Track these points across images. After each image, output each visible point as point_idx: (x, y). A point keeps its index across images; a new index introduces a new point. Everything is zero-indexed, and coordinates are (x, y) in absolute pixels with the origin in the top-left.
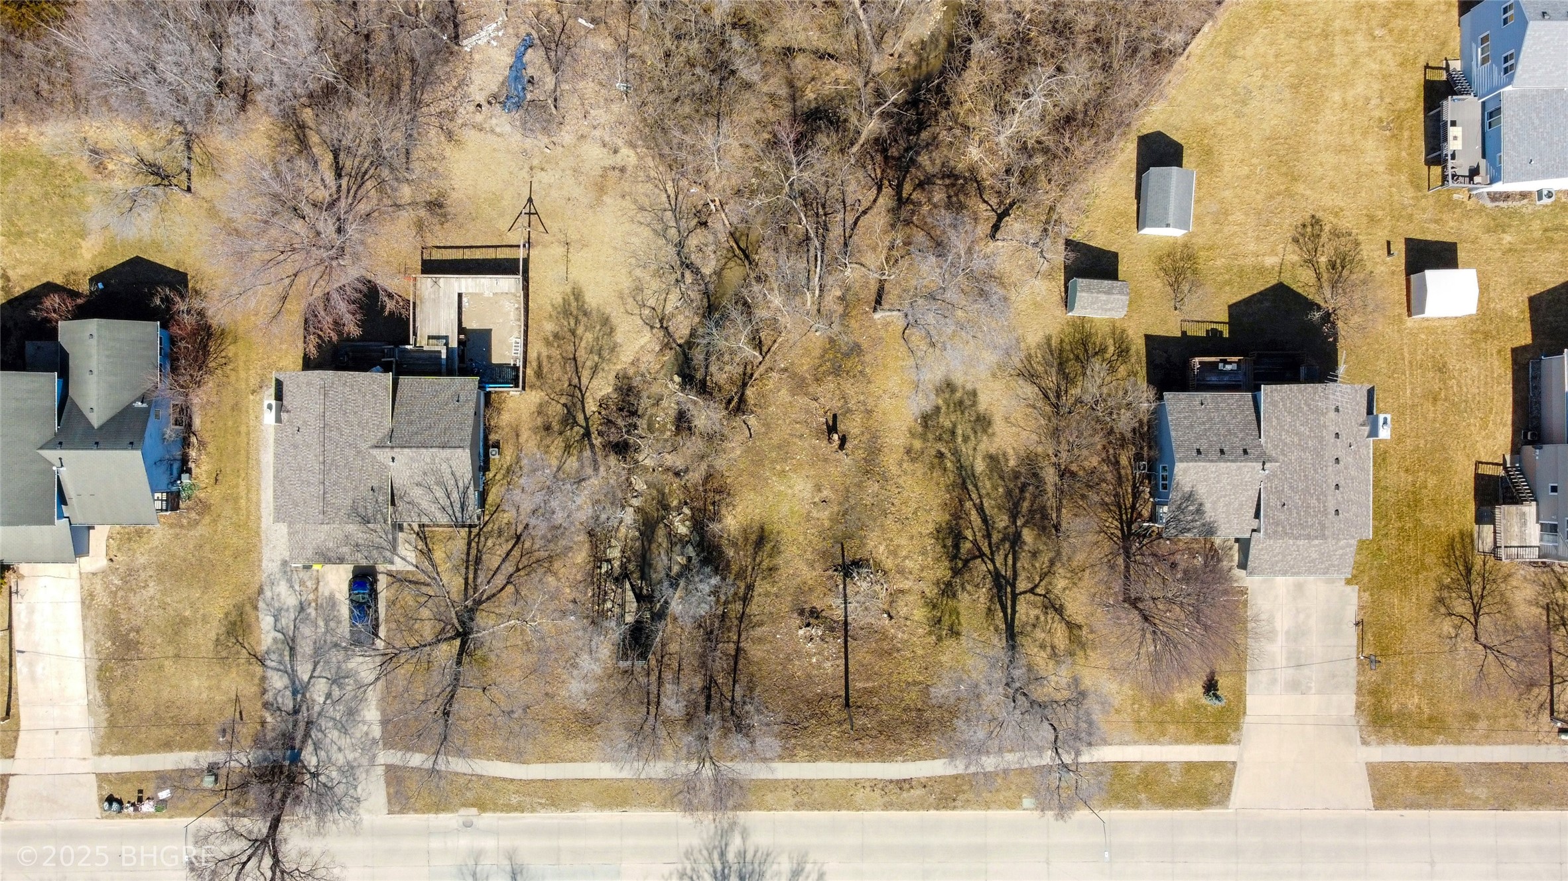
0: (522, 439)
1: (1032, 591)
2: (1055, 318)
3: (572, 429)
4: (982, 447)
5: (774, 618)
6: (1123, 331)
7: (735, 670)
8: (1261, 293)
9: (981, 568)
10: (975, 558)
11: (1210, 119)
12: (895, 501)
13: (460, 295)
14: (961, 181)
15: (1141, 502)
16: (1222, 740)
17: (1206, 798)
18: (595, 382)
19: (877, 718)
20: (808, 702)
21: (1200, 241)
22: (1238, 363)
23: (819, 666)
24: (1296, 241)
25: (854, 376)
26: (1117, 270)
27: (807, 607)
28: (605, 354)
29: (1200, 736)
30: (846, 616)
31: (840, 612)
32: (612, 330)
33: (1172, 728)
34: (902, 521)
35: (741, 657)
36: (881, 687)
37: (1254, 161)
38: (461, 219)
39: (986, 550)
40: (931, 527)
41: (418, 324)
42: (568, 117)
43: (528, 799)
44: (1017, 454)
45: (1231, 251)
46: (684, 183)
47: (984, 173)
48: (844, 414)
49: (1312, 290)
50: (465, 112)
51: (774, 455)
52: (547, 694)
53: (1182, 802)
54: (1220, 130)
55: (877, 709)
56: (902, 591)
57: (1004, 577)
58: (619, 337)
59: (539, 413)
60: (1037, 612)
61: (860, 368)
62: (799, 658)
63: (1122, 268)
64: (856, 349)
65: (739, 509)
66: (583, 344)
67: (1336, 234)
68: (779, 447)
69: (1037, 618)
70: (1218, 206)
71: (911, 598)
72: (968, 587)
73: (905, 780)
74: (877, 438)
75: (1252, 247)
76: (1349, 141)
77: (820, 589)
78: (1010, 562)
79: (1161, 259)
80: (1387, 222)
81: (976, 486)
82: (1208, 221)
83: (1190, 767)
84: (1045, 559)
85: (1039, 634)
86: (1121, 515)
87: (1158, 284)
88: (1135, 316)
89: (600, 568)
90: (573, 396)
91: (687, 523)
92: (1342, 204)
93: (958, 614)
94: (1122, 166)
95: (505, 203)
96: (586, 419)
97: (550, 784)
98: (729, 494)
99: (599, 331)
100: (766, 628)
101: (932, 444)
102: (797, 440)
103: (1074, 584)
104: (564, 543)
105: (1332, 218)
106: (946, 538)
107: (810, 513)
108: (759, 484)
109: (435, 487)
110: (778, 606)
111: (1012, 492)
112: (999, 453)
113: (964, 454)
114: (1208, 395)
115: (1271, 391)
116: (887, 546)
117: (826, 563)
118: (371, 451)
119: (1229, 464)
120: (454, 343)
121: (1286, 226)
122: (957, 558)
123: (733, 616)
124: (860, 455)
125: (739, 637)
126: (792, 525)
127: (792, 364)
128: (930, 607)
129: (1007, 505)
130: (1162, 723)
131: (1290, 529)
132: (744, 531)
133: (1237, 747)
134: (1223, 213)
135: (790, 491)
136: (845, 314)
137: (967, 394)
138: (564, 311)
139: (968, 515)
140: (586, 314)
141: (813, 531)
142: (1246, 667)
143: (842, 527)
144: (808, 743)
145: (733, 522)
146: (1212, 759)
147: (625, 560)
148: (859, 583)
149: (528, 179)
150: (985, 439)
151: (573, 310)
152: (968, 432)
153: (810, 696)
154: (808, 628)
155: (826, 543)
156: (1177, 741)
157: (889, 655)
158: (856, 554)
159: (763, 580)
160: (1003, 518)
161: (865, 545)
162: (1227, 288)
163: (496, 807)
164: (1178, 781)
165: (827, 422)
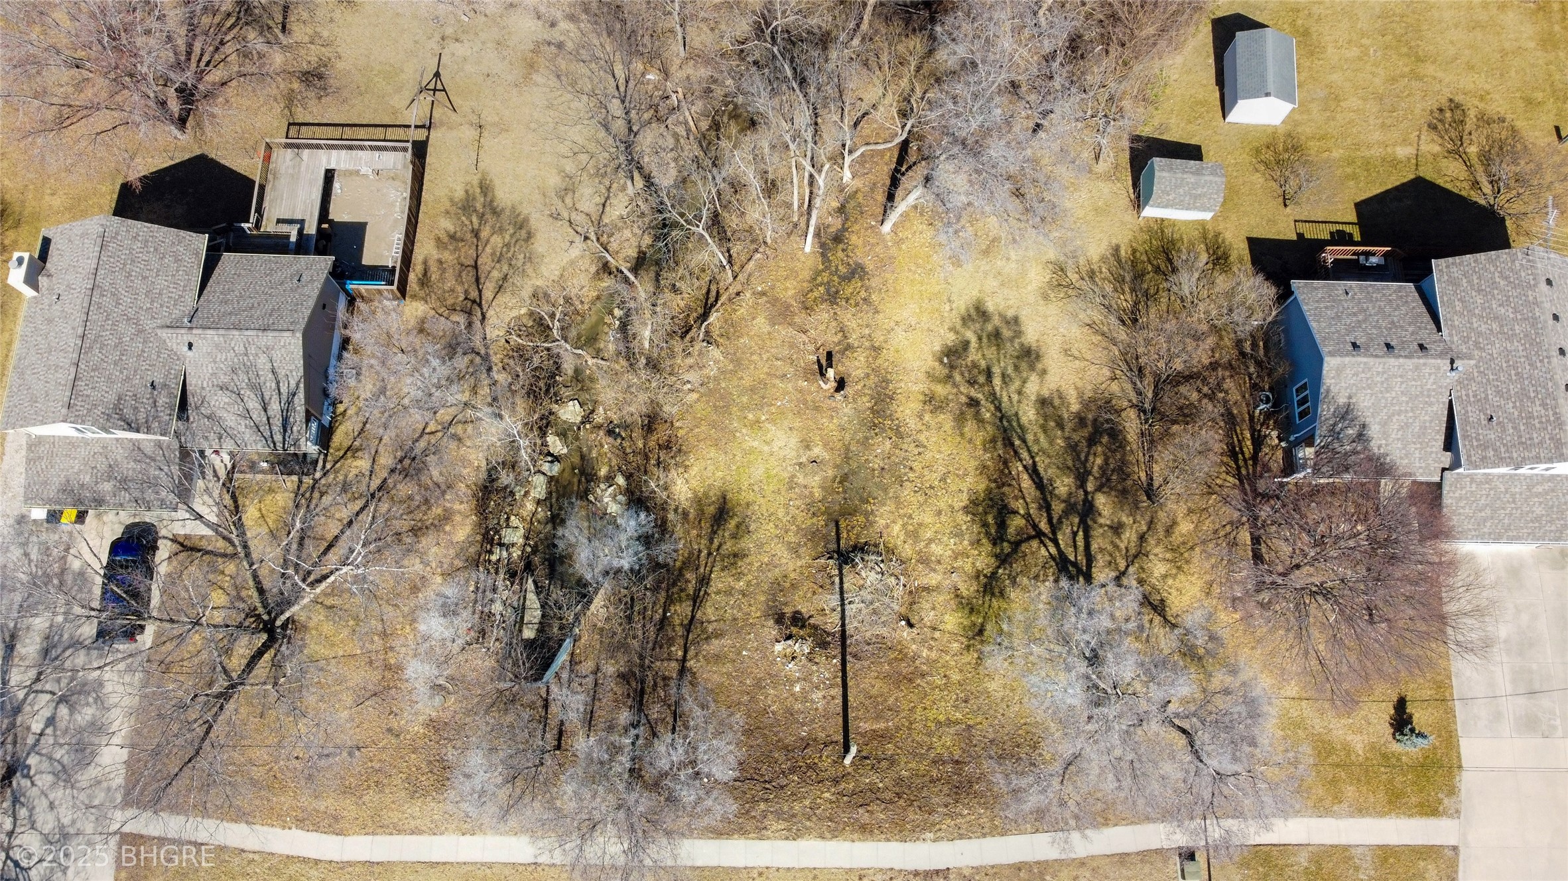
2: (1123, 223)
4: (1033, 387)
5: (739, 627)
6: (1217, 235)
8: (1396, 188)
9: (1039, 552)
10: (1030, 538)
12: (914, 465)
13: (329, 176)
15: (1265, 450)
16: (1431, 810)
18: (501, 299)
19: (893, 774)
20: (786, 748)
21: (1306, 130)
22: (1386, 255)
23: (804, 697)
24: (1432, 127)
25: (857, 305)
26: (1201, 155)
27: (788, 610)
28: (518, 264)
29: (1395, 803)
30: (843, 625)
31: (836, 618)
32: (530, 236)
33: (1350, 791)
34: (926, 492)
35: (685, 682)
36: (898, 729)
38: (345, 94)
39: (1044, 526)
40: (962, 500)
41: (266, 204)
44: (1081, 395)
45: (1349, 140)
46: (638, 66)
48: (843, 352)
49: (1466, 185)
51: (745, 399)
52: (390, 730)
54: (1316, 10)
55: (892, 762)
56: (927, 589)
57: (1075, 564)
58: (540, 245)
61: (863, 294)
62: (775, 684)
63: (1207, 150)
64: (857, 272)
65: (694, 471)
66: (488, 250)
67: (1484, 120)
68: (753, 390)
71: (941, 599)
72: (1022, 581)
73: (937, 872)
74: (887, 382)
75: (1377, 136)
76: (1482, 16)
77: (808, 585)
78: (1081, 544)
79: (1258, 151)
80: (1550, 104)
82: (1315, 108)
83: (1386, 854)
84: (1129, 536)
86: (1238, 468)
87: (1258, 179)
88: (1234, 217)
89: (490, 552)
91: (620, 497)
92: (1487, 87)
93: (1008, 618)
94: (1196, 51)
95: (402, 76)
96: (487, 347)
97: (376, 869)
98: (680, 451)
99: (512, 236)
100: (726, 641)
101: (962, 389)
102: (777, 381)
103: (1179, 568)
104: (439, 511)
105: (1476, 102)
106: (986, 513)
107: (793, 476)
108: (723, 438)
109: (246, 393)
110: (746, 609)
111: (1077, 445)
112: (1055, 395)
113: (1005, 399)
114: (1353, 283)
115: (1447, 267)
116: (904, 525)
117: (815, 547)
118: (159, 332)
119: (1401, 360)
120: (311, 229)
121: (1417, 111)
122: (1003, 540)
123: (677, 622)
124: (865, 402)
125: (686, 652)
126: (768, 493)
127: (773, 288)
128: (967, 611)
129: (1070, 463)
130: (1334, 782)
131: (1507, 451)
132: (699, 501)
133: (1456, 821)
134: (1334, 99)
135: (766, 448)
136: (845, 229)
137: (1008, 323)
138: (467, 206)
139: (1018, 480)
140: (496, 212)
141: (798, 503)
142: (1452, 694)
143: (839, 498)
144: (786, 809)
145: (685, 489)
146: (1420, 843)
147: (529, 549)
148: (863, 574)
149: (437, 50)
150: (1034, 377)
151: (479, 206)
152: (1010, 371)
153: (789, 740)
154: (790, 642)
155: (815, 520)
156: (1360, 811)
157: (910, 681)
158: (858, 535)
159: (722, 570)
160: (1066, 481)
161: (872, 524)
162: (1351, 183)
164: (1371, 878)
165: (818, 361)
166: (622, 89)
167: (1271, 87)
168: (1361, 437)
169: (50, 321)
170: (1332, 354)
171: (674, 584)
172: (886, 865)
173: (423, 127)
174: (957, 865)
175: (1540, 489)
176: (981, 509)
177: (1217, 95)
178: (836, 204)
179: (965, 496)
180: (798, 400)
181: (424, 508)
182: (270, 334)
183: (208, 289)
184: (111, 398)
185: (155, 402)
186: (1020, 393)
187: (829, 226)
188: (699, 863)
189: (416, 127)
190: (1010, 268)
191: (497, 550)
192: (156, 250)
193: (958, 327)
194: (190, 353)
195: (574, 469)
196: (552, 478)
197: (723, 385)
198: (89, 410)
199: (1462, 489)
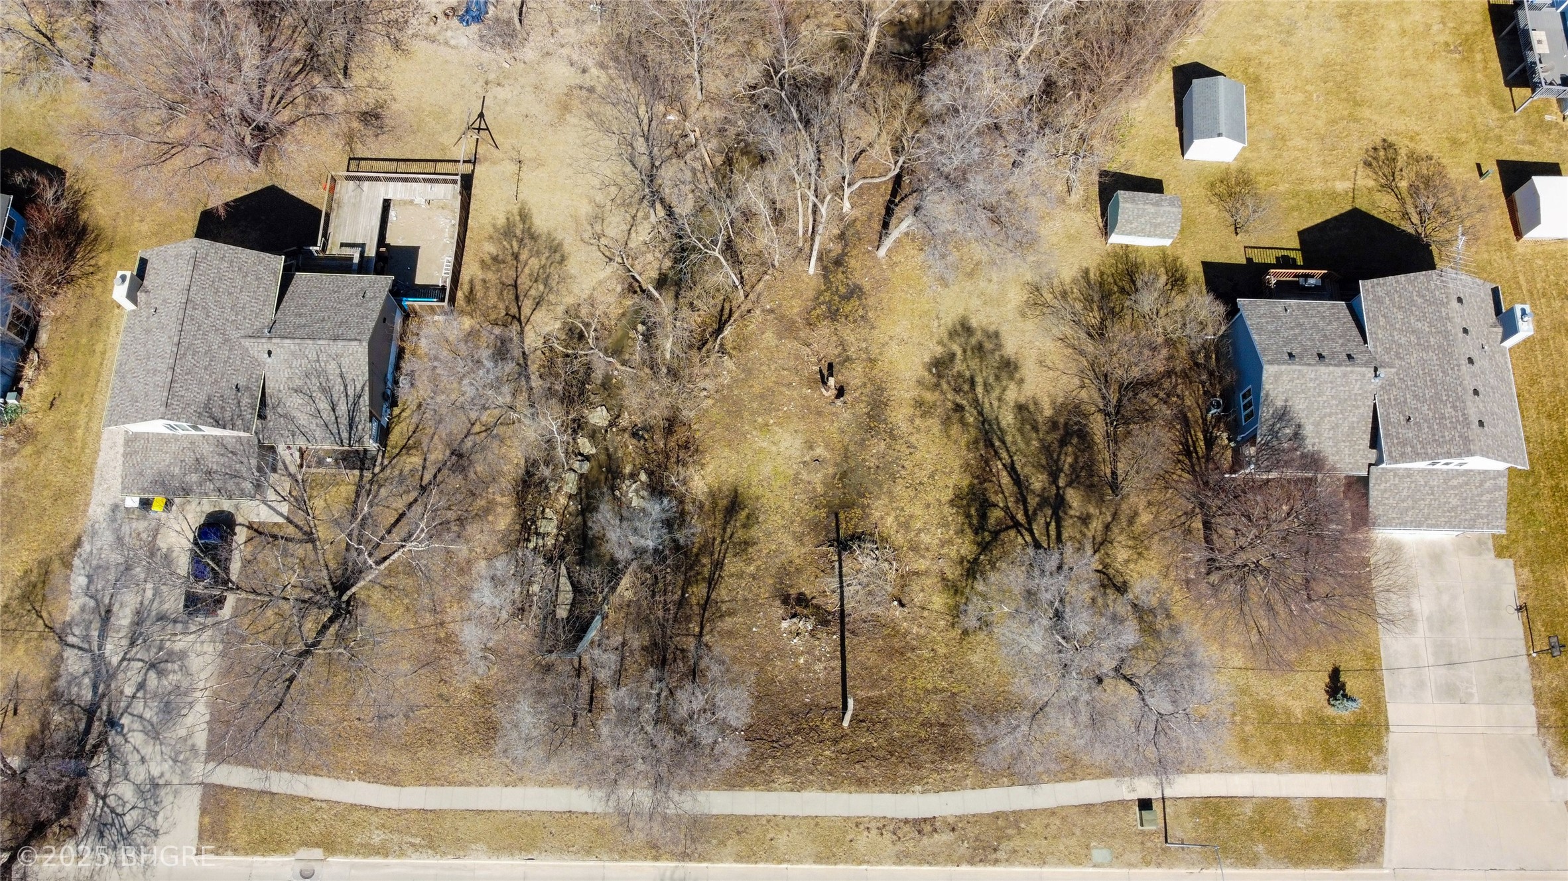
2: (1093, 249)
4: (1012, 394)
5: (750, 606)
6: (1176, 259)
8: (1335, 219)
10: (1008, 528)
11: (1252, 49)
12: (906, 464)
13: (387, 204)
15: (1216, 449)
16: (1361, 766)
17: (1349, 852)
18: (538, 316)
19: (886, 735)
20: (793, 715)
21: (1256, 166)
22: (1323, 277)
23: (808, 668)
24: (1368, 164)
25: (855, 321)
26: (1161, 187)
27: (793, 592)
28: (553, 284)
29: (1329, 760)
30: (842, 605)
31: (836, 598)
32: (563, 259)
33: (1290, 750)
34: (916, 488)
36: (890, 696)
37: (1309, 87)
38: (399, 132)
39: (1020, 517)
40: (949, 494)
41: (331, 230)
42: (533, 33)
43: (396, 837)
44: (1053, 403)
45: (1294, 176)
46: (660, 108)
48: (842, 363)
49: (1397, 215)
50: (418, 24)
51: (755, 405)
52: (440, 696)
53: (1316, 857)
54: (1266, 59)
55: (886, 724)
56: (917, 573)
58: (572, 267)
61: (861, 312)
62: (781, 657)
63: (1167, 184)
64: (855, 292)
65: (709, 468)
66: (527, 271)
67: (1414, 158)
68: (762, 396)
70: (1273, 132)
71: (928, 581)
73: (925, 820)
74: (882, 390)
75: (1318, 172)
76: (1413, 65)
77: (811, 570)
78: (1053, 533)
79: (1213, 185)
80: (1473, 145)
82: (1264, 146)
83: (1321, 805)
84: (1096, 525)
86: (1193, 466)
87: (1212, 210)
88: (1190, 244)
89: (528, 540)
91: (642, 493)
92: (1417, 128)
94: (1158, 95)
95: (451, 117)
96: (525, 356)
97: (430, 816)
98: (697, 450)
99: (547, 258)
100: (738, 619)
101: (949, 396)
102: (784, 389)
103: (1139, 554)
104: (483, 503)
105: (1407, 142)
106: (969, 506)
107: (798, 473)
108: (735, 439)
109: (318, 395)
110: (755, 591)
111: (1050, 446)
112: (1031, 402)
113: (987, 405)
114: (1293, 302)
115: (1373, 287)
116: (896, 517)
117: (817, 536)
118: (242, 341)
119: (1331, 368)
120: (371, 252)
121: (1354, 150)
122: (984, 530)
123: (694, 601)
124: (862, 408)
125: (702, 628)
126: (776, 488)
127: (780, 306)
128: (952, 592)
129: (1044, 462)
130: (1276, 742)
131: (1423, 447)
132: (712, 494)
133: (1384, 777)
134: (1280, 138)
135: (774, 448)
136: (844, 254)
137: (989, 337)
138: (507, 232)
139: (998, 477)
140: (533, 238)
141: (802, 497)
142: (1380, 665)
143: (839, 493)
144: (791, 764)
145: (701, 484)
146: (1351, 795)
147: (561, 539)
148: (860, 559)
149: (481, 93)
150: (1012, 386)
151: (518, 233)
152: (991, 380)
153: (794, 706)
154: (795, 620)
155: (817, 512)
156: (1299, 767)
157: (902, 654)
158: (856, 526)
159: (735, 556)
160: (1041, 477)
161: (868, 516)
162: (1296, 214)
163: (350, 849)
164: (1308, 826)
165: (821, 371)
166: (646, 129)
167: (1223, 129)
168: (1297, 436)
169: (148, 331)
170: (1270, 363)
171: (691, 568)
172: (879, 814)
173: (469, 161)
174: (943, 814)
175: (1455, 482)
176: (965, 502)
177: (1177, 134)
178: (836, 232)
179: (950, 491)
180: (803, 407)
181: (470, 500)
182: (340, 343)
183: (284, 303)
184: (202, 398)
185: (239, 402)
186: (1000, 399)
187: (830, 251)
188: (715, 812)
189: (465, 162)
190: (992, 289)
191: (534, 539)
192: (240, 269)
193: (946, 340)
194: (269, 360)
195: (601, 467)
196: (582, 475)
197: (736, 392)
198: (184, 409)
199: (1386, 482)
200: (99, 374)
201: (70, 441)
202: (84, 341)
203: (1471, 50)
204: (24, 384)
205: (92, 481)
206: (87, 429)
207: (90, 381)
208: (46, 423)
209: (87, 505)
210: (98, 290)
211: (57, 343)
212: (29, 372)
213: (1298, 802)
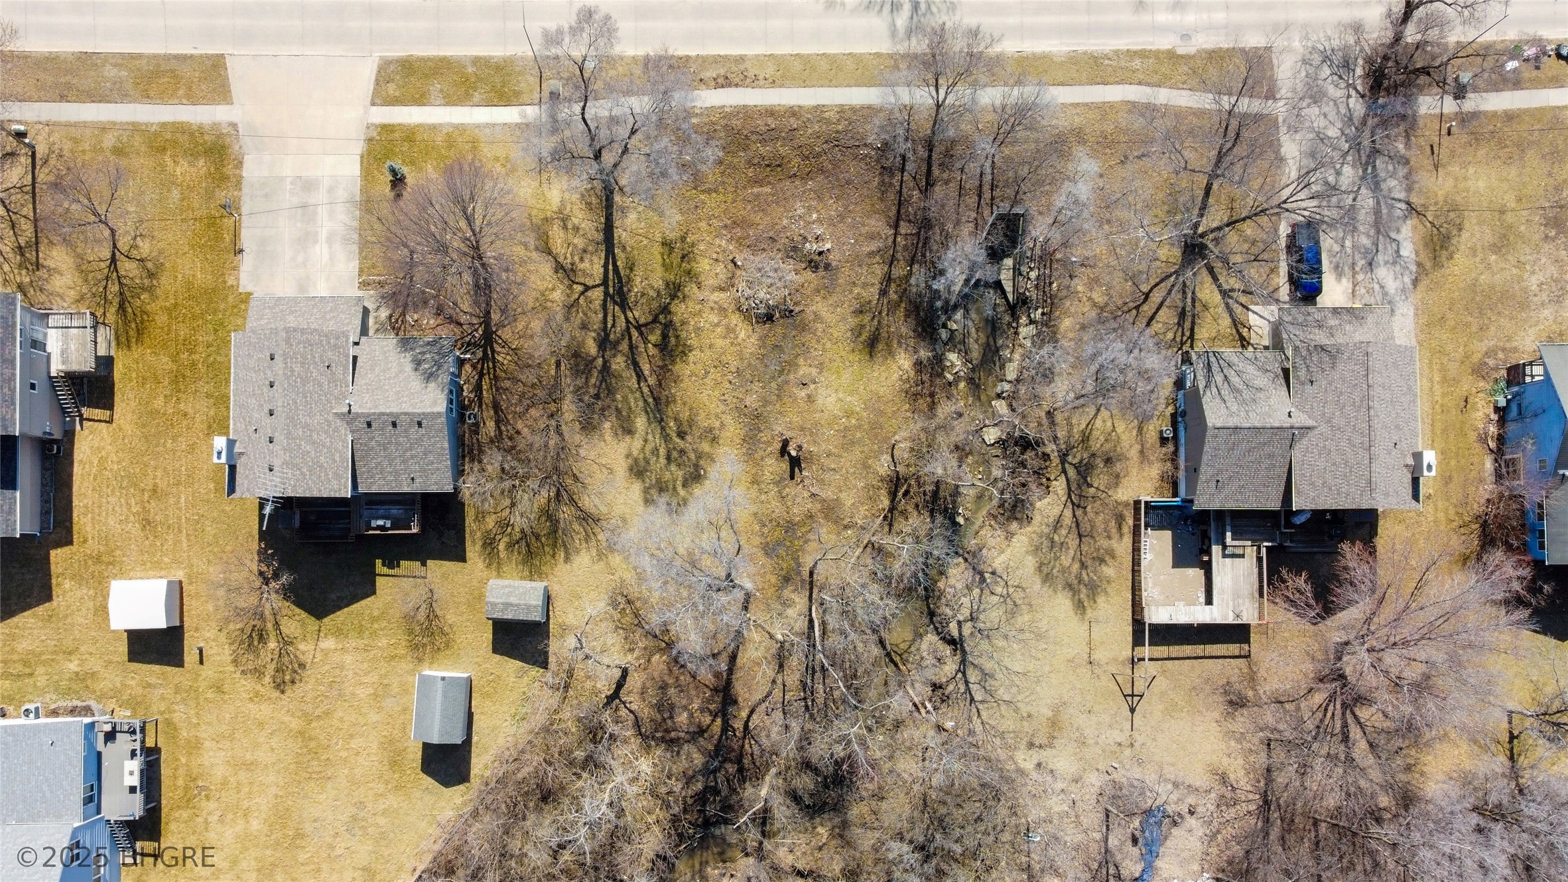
0: (1138, 447)
1: (587, 288)
2: (561, 582)
3: (1081, 462)
4: (637, 444)
5: (857, 261)
6: (489, 566)
7: (900, 204)
8: (340, 608)
9: (639, 314)
10: (646, 325)
11: (392, 801)
12: (728, 385)
13: (1209, 601)
14: (659, 735)
15: (473, 381)
16: (386, 129)
17: (404, 67)
18: (1056, 511)
19: (751, 154)
20: (822, 170)
21: (405, 665)
23: (809, 209)
24: (302, 666)
25: (771, 521)
26: (494, 634)
27: (821, 273)
28: (1046, 543)
29: (410, 134)
32: (1039, 569)
33: (440, 141)
34: (720, 364)
35: (894, 218)
36: (745, 188)
37: (344, 754)
38: (1208, 689)
39: (635, 334)
40: (691, 357)
41: (1256, 570)
42: (1093, 802)
43: (1123, 64)
44: (602, 436)
45: (371, 655)
47: (635, 743)
49: (284, 612)
50: (1207, 805)
51: (858, 435)
53: (429, 63)
54: (381, 787)
55: (750, 163)
56: (722, 289)
57: (615, 303)
58: (1031, 562)
59: (1118, 476)
60: (582, 266)
61: (766, 530)
62: (831, 218)
63: (488, 635)
64: (771, 550)
65: (895, 376)
66: (1072, 552)
67: (258, 673)
68: (853, 443)
69: (582, 259)
70: (384, 704)
71: (711, 282)
72: (652, 293)
73: (723, 87)
74: (747, 455)
75: (348, 659)
76: (243, 776)
77: (808, 292)
78: (610, 319)
79: (447, 647)
80: (202, 685)
81: (645, 401)
82: (395, 689)
83: (421, 100)
84: (576, 321)
85: (579, 242)
86: (494, 368)
87: (451, 618)
88: (472, 584)
89: (1043, 315)
90: (1080, 496)
92: (251, 706)
93: (664, 265)
94: (486, 750)
95: (1161, 707)
96: (1064, 471)
97: (1099, 80)
98: (907, 392)
99: (1054, 568)
100: (866, 250)
101: (690, 447)
102: (834, 451)
103: (543, 295)
105: (262, 691)
106: (676, 346)
107: (819, 373)
108: (875, 403)
110: (853, 274)
111: (608, 395)
112: (620, 437)
113: (658, 436)
114: (406, 490)
116: (737, 338)
117: (803, 319)
118: (1315, 425)
119: (387, 413)
120: (1216, 551)
121: (312, 682)
122: (665, 325)
123: (901, 263)
124: (765, 436)
125: (895, 241)
126: (838, 360)
127: (839, 534)
128: (693, 273)
129: (614, 381)
130: (450, 147)
131: (321, 341)
132: (891, 353)
133: (370, 122)
134: (379, 697)
135: (841, 395)
137: (653, 501)
138: (1094, 589)
139: (652, 371)
140: (1069, 586)
141: (816, 354)
142: (361, 206)
143: (785, 359)
144: (824, 127)
145: (902, 362)
146: (396, 107)
147: (1015, 325)
148: (769, 296)
149: (1135, 734)
150: (635, 453)
151: (1084, 590)
152: (653, 460)
153: (820, 178)
154: (820, 250)
155: (803, 341)
157: (735, 223)
158: (773, 330)
159: (870, 301)
160: (617, 368)
161: (760, 339)
162: (376, 614)
163: (1157, 54)
164: (433, 85)
167: (440, 686)
172: (756, 90)
173: (1138, 660)
174: (709, 91)
176: (680, 349)
177: (473, 703)
180: (817, 435)
182: (1231, 425)
183: (1286, 470)
184: (1339, 367)
185: (1308, 372)
189: (1143, 659)
191: (1038, 318)
192: (1330, 490)
193: (691, 500)
194: (1289, 411)
195: (985, 388)
196: (1002, 380)
200: (1433, 431)
201: (1443, 370)
202: (1453, 463)
203: (186, 788)
204: (1494, 417)
205: (1417, 336)
206: (1431, 380)
207: (1438, 425)
208: (1468, 384)
209: (1416, 315)
210: (1452, 511)
211: (1476, 460)
212: (1493, 430)
213: (438, 103)
